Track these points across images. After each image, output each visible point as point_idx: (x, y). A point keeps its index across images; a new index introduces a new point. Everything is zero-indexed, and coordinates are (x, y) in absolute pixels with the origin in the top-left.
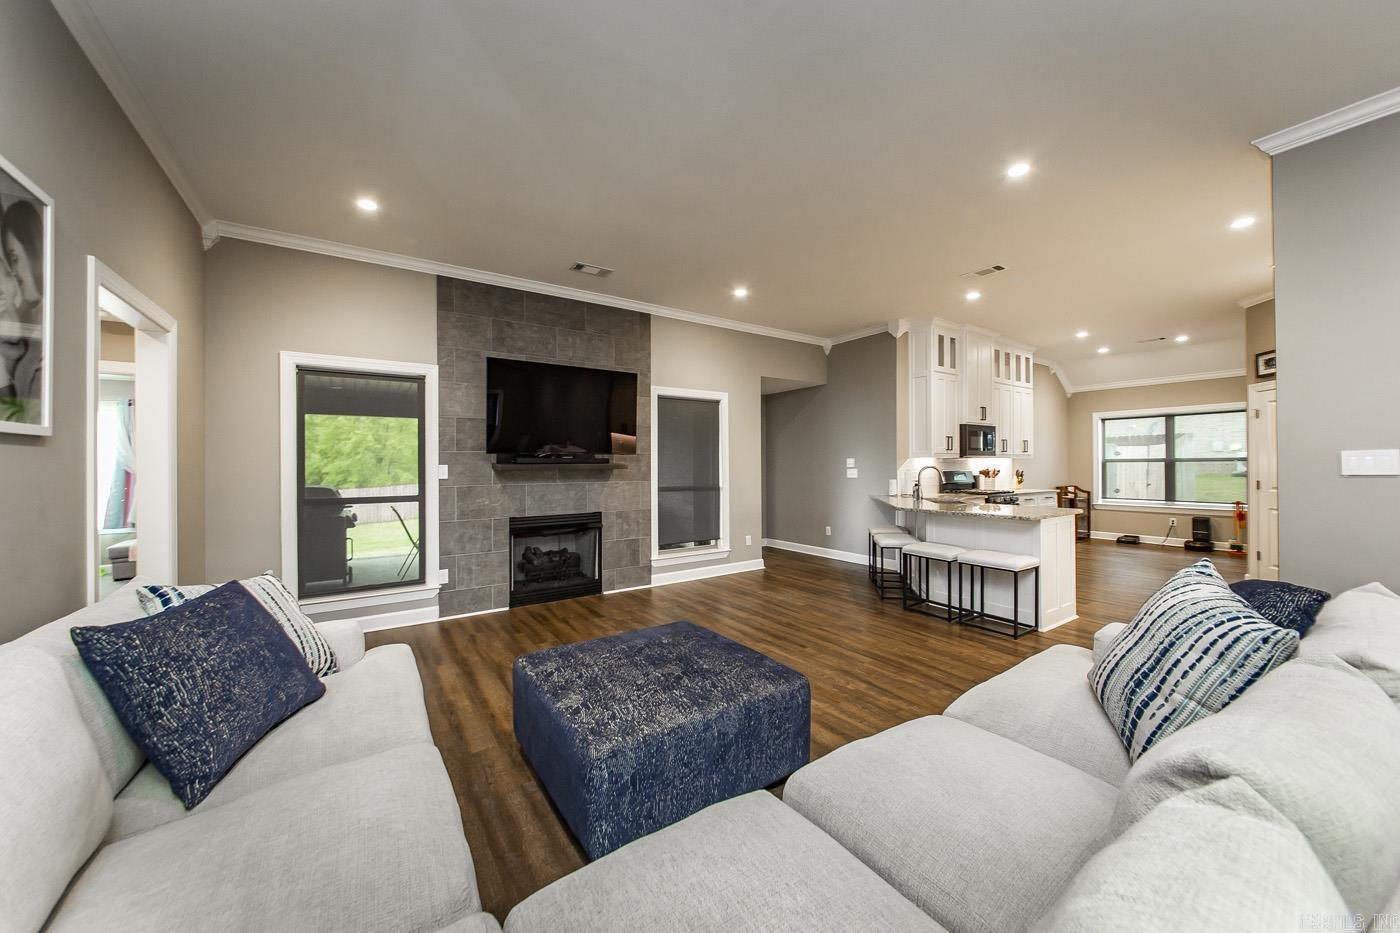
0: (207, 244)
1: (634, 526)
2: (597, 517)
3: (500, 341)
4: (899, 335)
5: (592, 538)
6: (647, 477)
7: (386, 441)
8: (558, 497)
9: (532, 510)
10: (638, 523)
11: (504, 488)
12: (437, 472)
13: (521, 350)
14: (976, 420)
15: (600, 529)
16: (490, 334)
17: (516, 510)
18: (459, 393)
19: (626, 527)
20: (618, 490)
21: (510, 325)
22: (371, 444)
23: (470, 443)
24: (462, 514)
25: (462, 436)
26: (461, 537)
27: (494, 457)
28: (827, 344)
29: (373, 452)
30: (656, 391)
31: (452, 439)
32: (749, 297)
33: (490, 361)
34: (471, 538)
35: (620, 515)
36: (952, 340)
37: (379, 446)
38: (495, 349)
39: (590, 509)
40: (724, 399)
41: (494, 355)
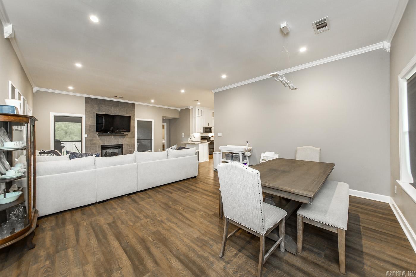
0: (34, 92)
1: (131, 147)
2: (122, 145)
3: (99, 110)
4: (190, 109)
5: (121, 150)
6: (134, 137)
7: (69, 127)
8: (113, 141)
9: (107, 143)
10: (132, 147)
11: (100, 139)
12: (85, 136)
13: (104, 111)
14: (207, 126)
15: (123, 147)
16: (97, 108)
17: (103, 144)
18: (90, 120)
19: (129, 147)
20: (127, 140)
21: (102, 107)
22: (64, 128)
23: (92, 130)
24: (91, 144)
25: (90, 129)
26: (90, 149)
27: (98, 133)
28: (179, 109)
29: (64, 130)
30: (136, 120)
31: (88, 129)
32: (154, 102)
33: (97, 114)
34: (92, 149)
35: (127, 145)
36: (202, 110)
37: (66, 128)
38: (98, 111)
39: (120, 143)
40: (153, 121)
41: (98, 113)
